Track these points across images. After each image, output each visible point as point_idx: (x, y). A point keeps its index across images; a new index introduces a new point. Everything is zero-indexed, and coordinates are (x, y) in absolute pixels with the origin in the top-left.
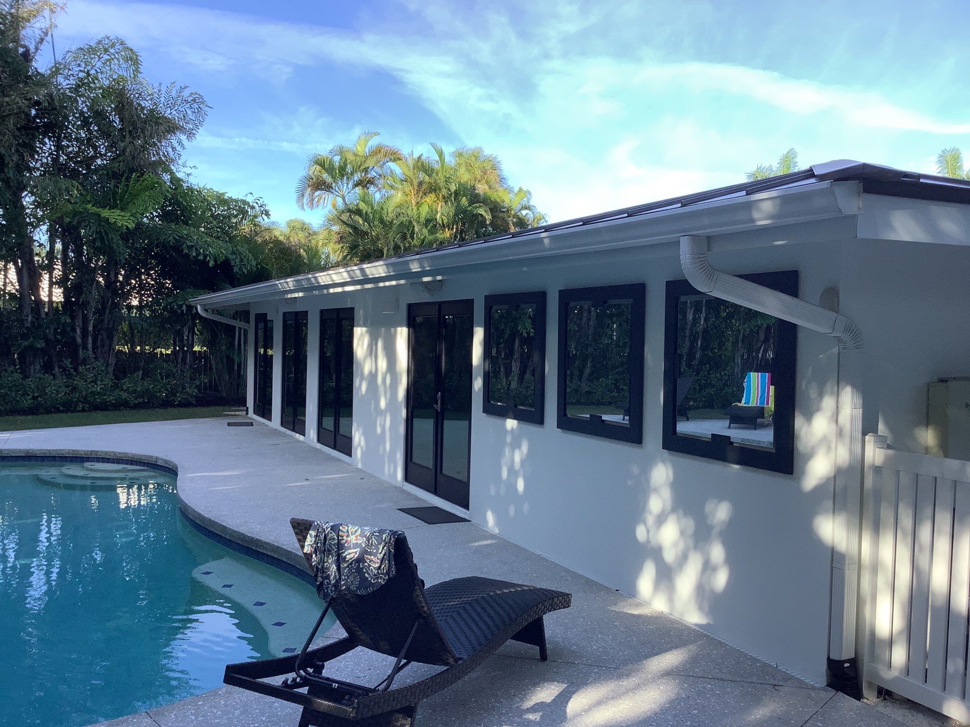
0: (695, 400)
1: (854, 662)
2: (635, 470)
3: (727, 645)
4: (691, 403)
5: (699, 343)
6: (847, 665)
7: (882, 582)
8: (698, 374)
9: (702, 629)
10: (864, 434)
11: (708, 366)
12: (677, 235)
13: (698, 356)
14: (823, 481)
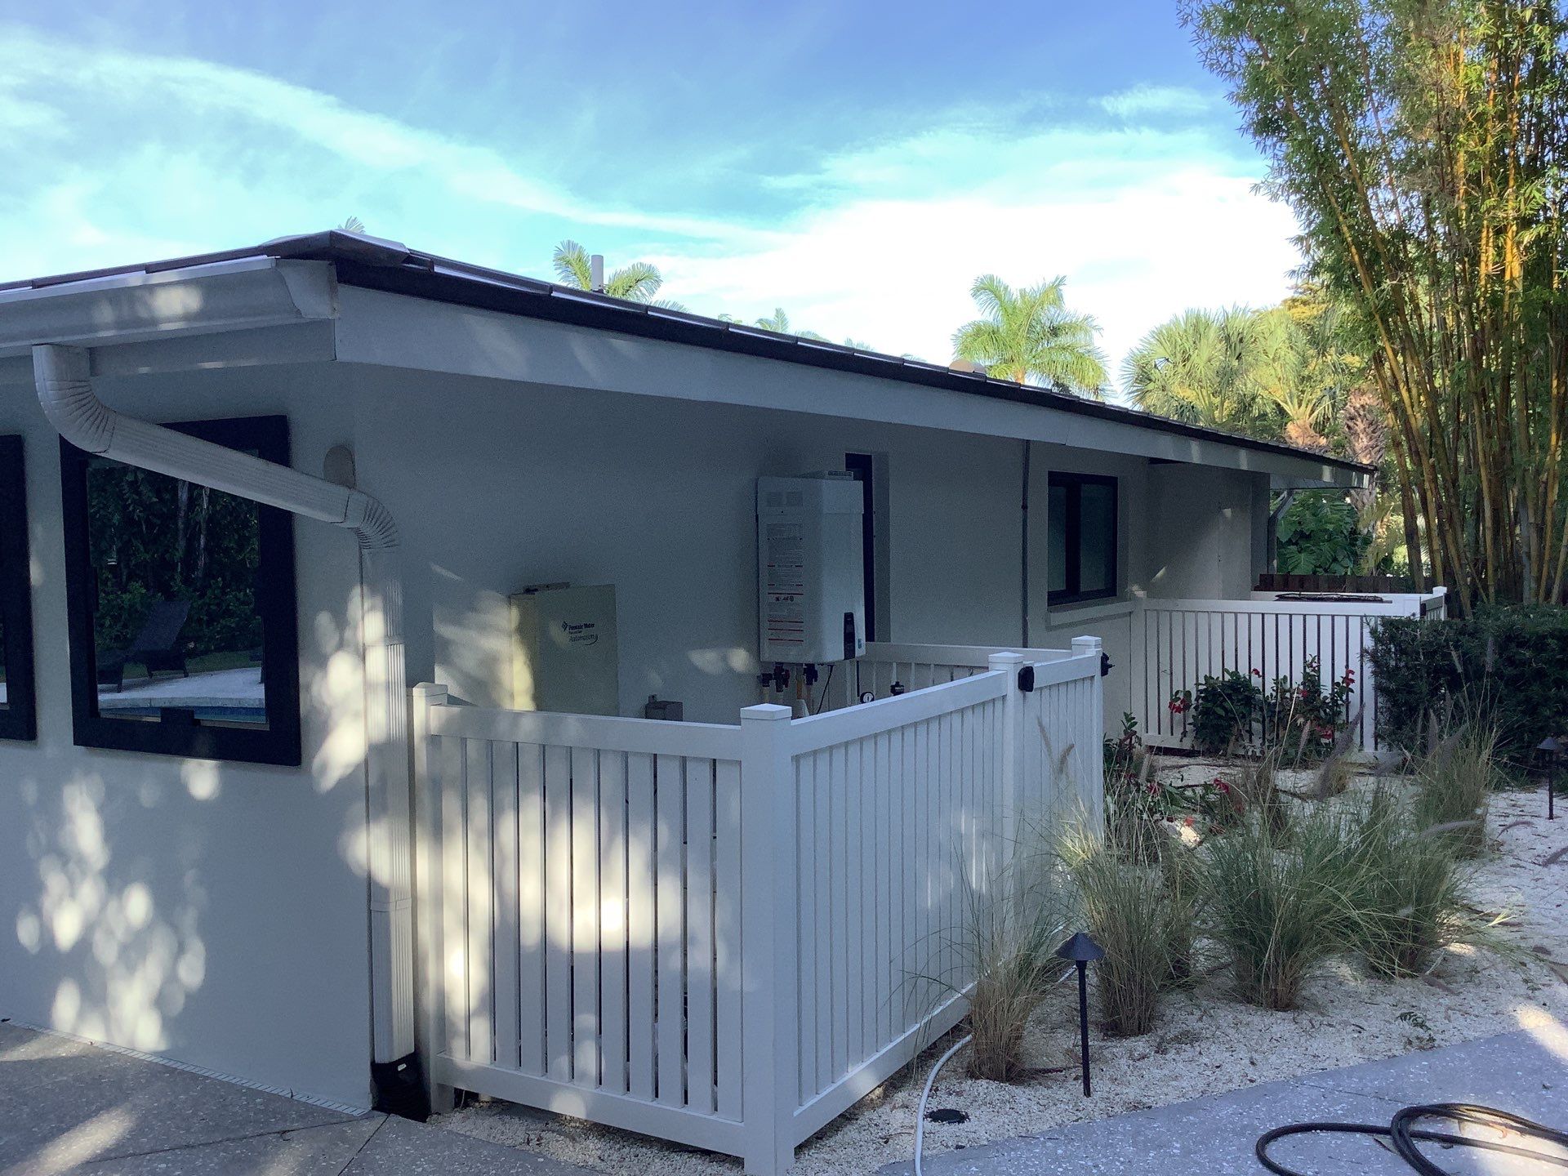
0: (197, 640)
1: (415, 1060)
2: (30, 791)
3: (207, 1078)
4: (192, 645)
5: (202, 542)
6: (401, 1068)
7: (451, 919)
8: (202, 596)
9: (164, 1058)
10: (410, 683)
11: (220, 579)
12: (27, 343)
13: (201, 563)
14: (349, 771)
